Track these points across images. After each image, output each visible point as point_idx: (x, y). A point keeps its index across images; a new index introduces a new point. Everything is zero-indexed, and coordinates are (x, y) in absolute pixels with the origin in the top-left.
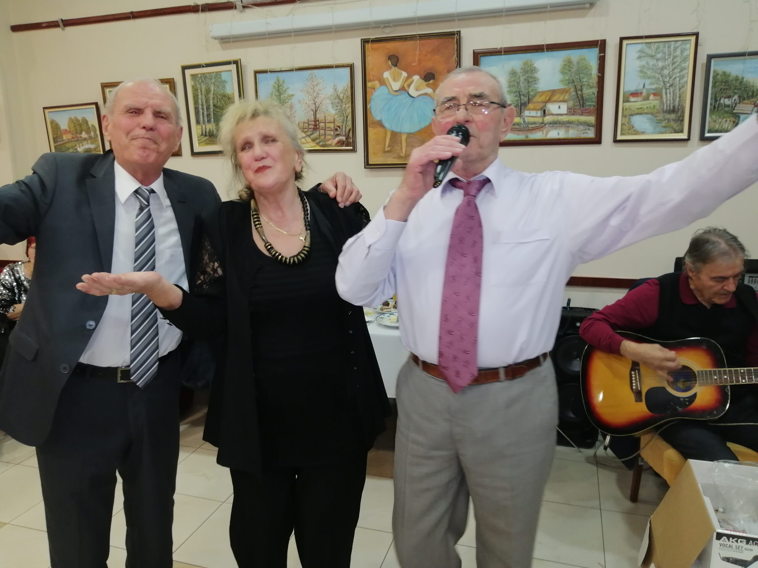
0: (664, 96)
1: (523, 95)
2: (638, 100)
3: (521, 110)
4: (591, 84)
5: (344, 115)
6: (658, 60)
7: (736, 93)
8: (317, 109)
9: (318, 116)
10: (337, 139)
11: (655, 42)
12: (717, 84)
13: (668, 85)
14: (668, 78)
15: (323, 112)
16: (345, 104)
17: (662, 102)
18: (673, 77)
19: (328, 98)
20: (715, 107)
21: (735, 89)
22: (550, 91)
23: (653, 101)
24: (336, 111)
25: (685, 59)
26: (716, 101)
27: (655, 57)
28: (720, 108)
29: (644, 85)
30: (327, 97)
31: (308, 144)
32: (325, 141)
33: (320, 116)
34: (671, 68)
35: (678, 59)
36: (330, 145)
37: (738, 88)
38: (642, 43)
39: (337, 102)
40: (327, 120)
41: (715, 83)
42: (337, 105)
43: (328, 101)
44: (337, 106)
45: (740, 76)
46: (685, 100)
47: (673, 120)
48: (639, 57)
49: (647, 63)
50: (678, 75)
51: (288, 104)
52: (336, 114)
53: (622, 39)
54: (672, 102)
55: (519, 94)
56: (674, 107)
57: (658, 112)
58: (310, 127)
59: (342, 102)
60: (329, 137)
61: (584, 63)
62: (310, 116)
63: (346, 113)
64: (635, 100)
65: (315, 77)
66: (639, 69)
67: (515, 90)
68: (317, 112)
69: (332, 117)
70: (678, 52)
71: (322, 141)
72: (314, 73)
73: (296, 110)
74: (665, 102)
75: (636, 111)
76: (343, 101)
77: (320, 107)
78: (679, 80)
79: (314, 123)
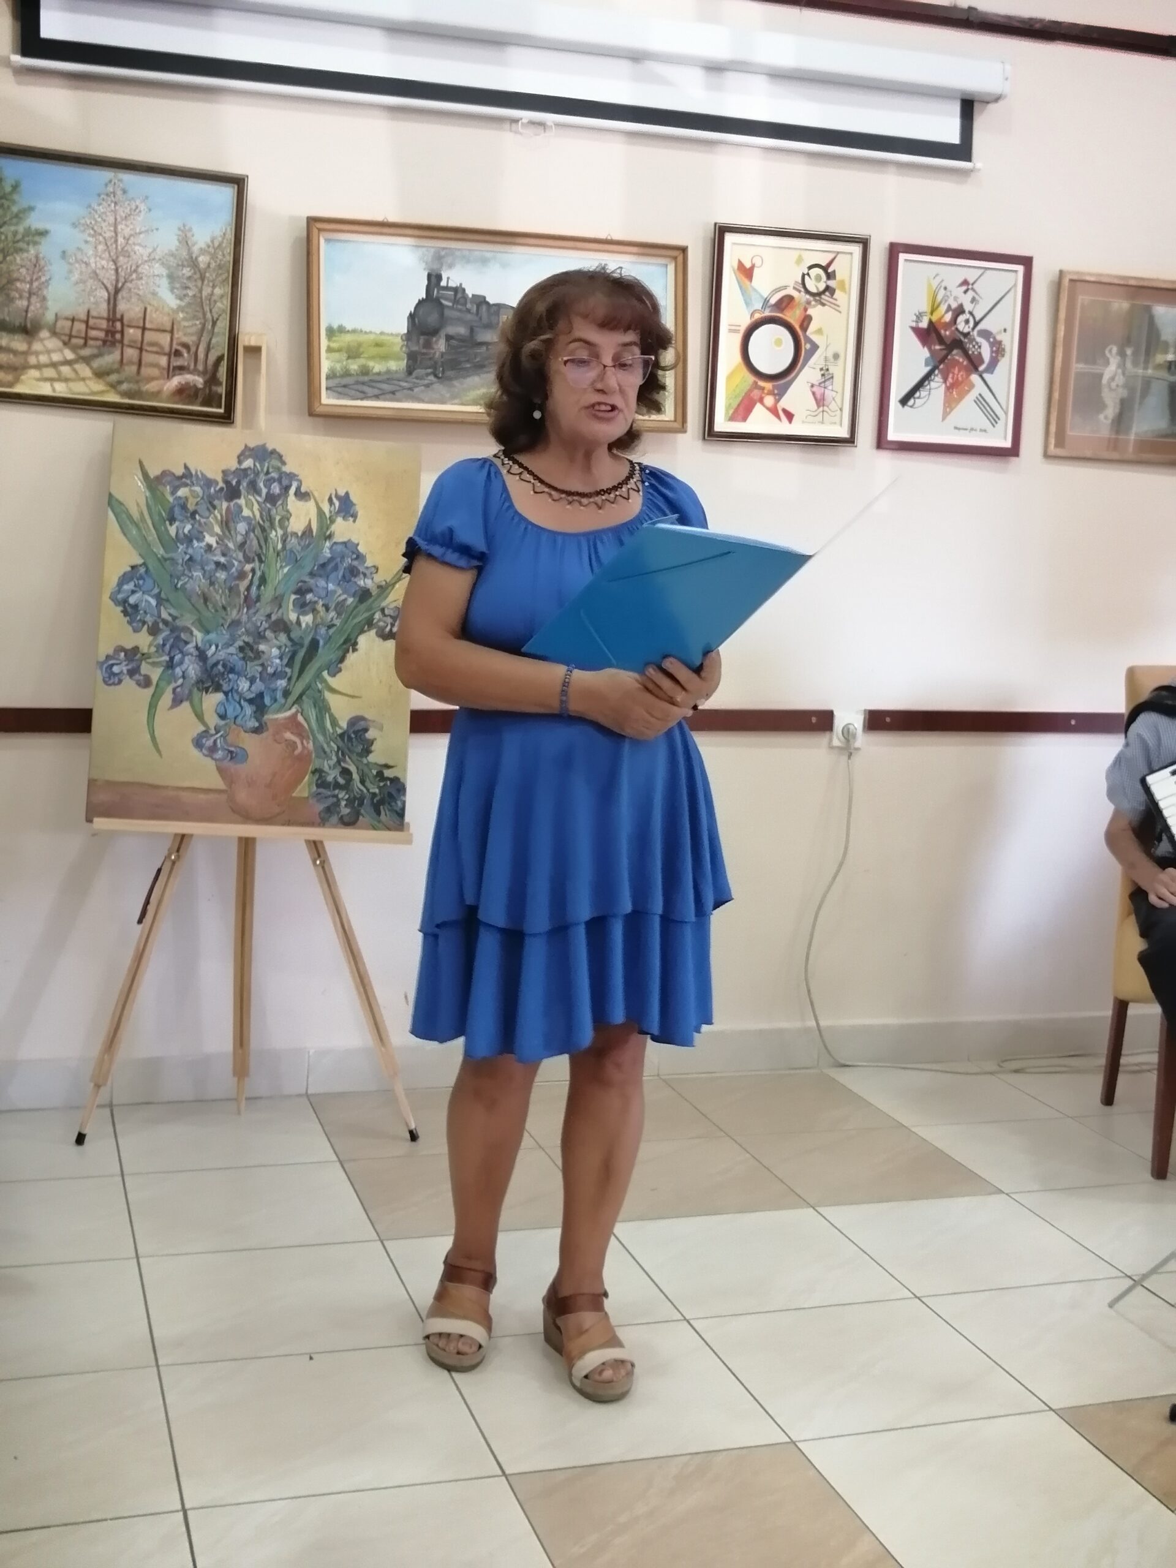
5: (204, 314)
8: (120, 285)
9: (122, 306)
10: (176, 381)
15: (138, 295)
16: (211, 284)
19: (160, 259)
24: (181, 299)
30: (157, 258)
31: (82, 383)
32: (137, 382)
33: (129, 308)
36: (156, 395)
39: (189, 274)
40: (151, 322)
42: (185, 283)
43: (158, 269)
44: (187, 288)
51: (25, 255)
52: (180, 309)
58: (93, 333)
59: (202, 279)
60: (155, 372)
62: (96, 303)
63: (213, 311)
65: (124, 192)
68: (120, 296)
69: (169, 314)
71: (128, 380)
72: (120, 180)
73: (50, 279)
76: (207, 275)
77: (132, 280)
79: (108, 326)
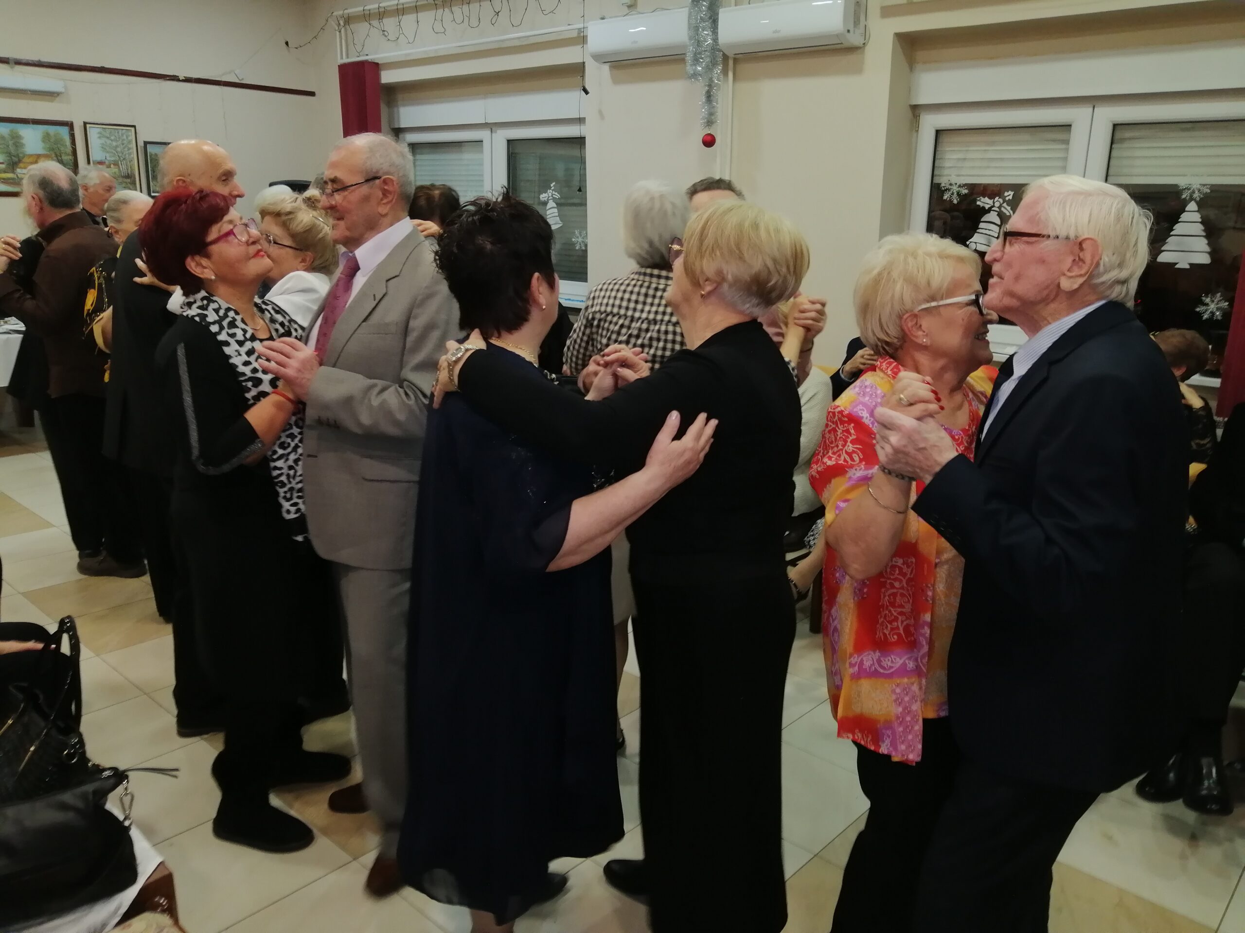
0: (121, 166)
1: (14, 156)
3: (13, 167)
4: (68, 153)
6: (112, 140)
11: (108, 128)
12: (153, 161)
13: (122, 159)
14: (121, 154)
17: (119, 169)
18: (124, 154)
22: (36, 155)
23: (114, 169)
25: (130, 142)
27: (109, 138)
29: (106, 157)
34: (122, 147)
35: (125, 142)
38: (100, 128)
41: (151, 160)
46: (135, 170)
47: (130, 183)
48: (99, 138)
49: (106, 142)
50: (127, 152)
53: (85, 124)
54: (126, 170)
55: (10, 155)
56: (128, 174)
61: (58, 136)
66: (101, 145)
67: (6, 151)
70: (125, 137)
74: (121, 170)
78: (129, 156)
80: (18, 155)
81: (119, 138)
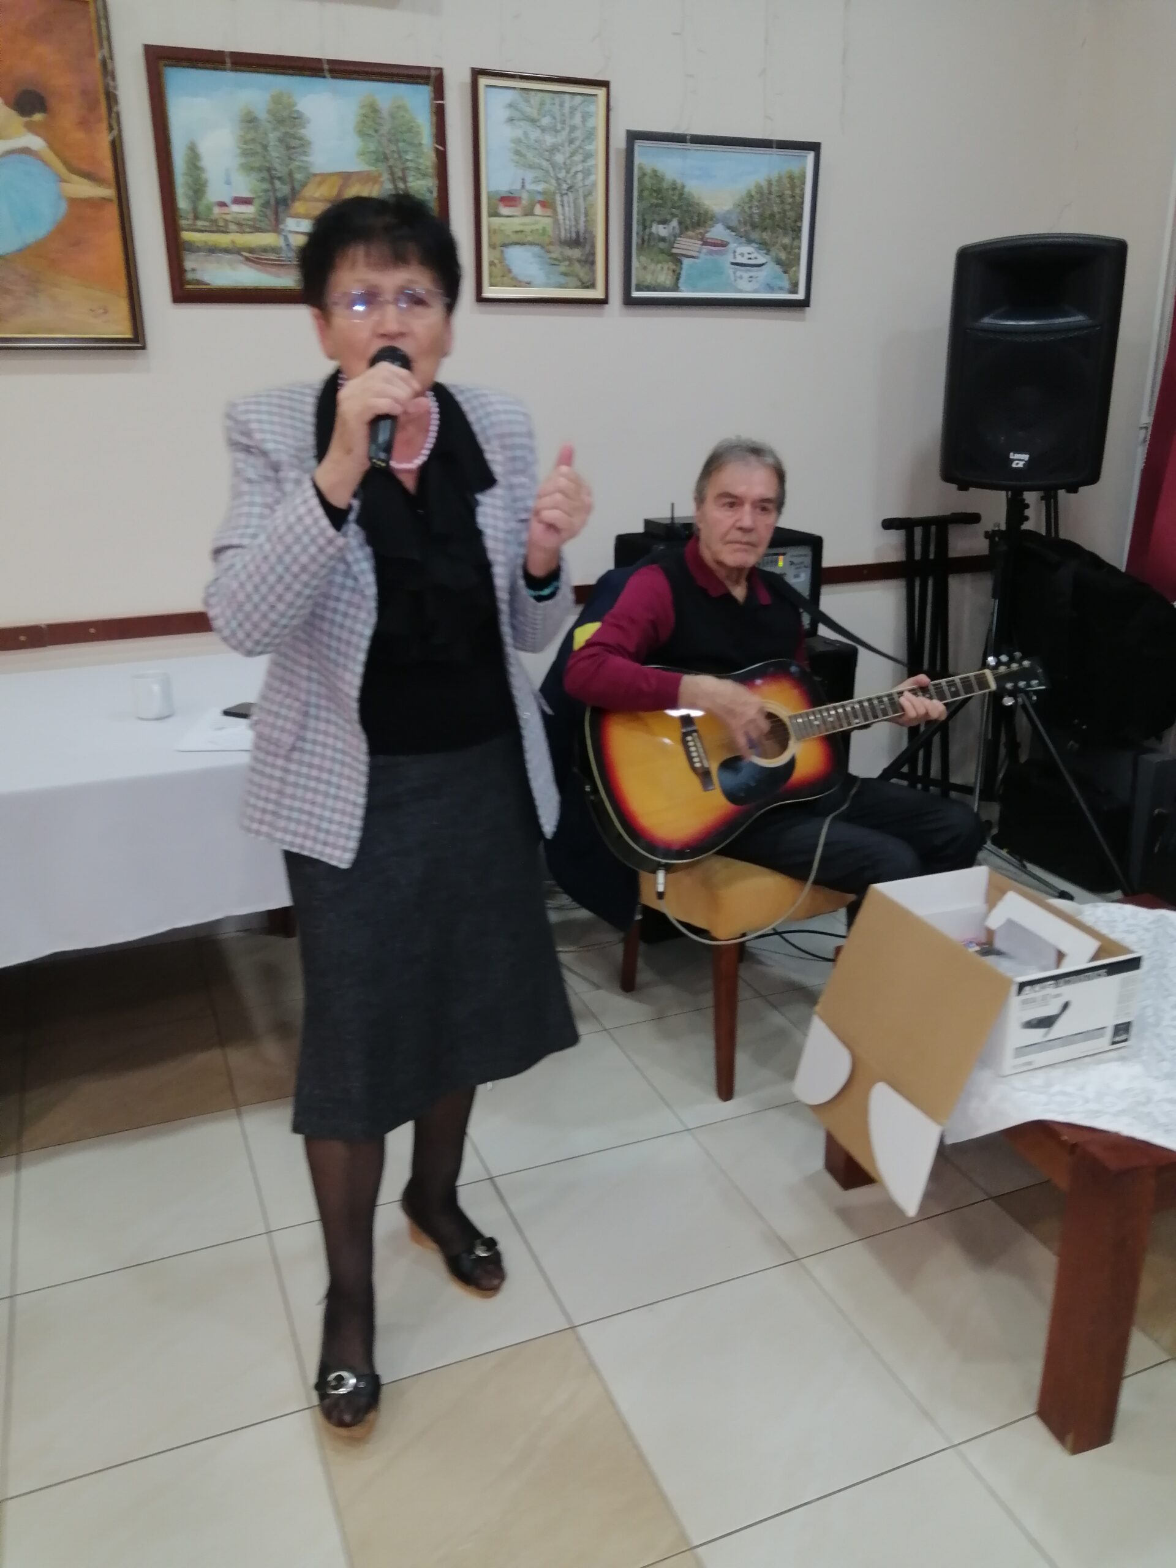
0: (559, 209)
1: (279, 178)
2: (515, 214)
3: (276, 214)
4: (422, 167)
6: (543, 130)
7: (674, 215)
11: (537, 91)
12: (646, 193)
13: (565, 186)
14: (564, 171)
17: (556, 221)
18: (573, 171)
20: (643, 241)
21: (673, 207)
22: (338, 174)
23: (541, 221)
25: (590, 136)
26: (645, 228)
27: (538, 124)
28: (652, 243)
29: (523, 183)
34: (568, 149)
35: (578, 134)
37: (677, 205)
38: (515, 89)
41: (641, 191)
45: (679, 182)
47: (579, 261)
48: (511, 120)
49: (526, 134)
50: (580, 167)
53: (477, 73)
54: (573, 222)
55: (269, 175)
56: (578, 233)
57: (551, 243)
61: (403, 116)
64: (510, 214)
66: (513, 145)
67: (257, 165)
70: (577, 120)
74: (561, 221)
75: (515, 238)
78: (583, 179)
80: (290, 174)
81: (563, 122)
